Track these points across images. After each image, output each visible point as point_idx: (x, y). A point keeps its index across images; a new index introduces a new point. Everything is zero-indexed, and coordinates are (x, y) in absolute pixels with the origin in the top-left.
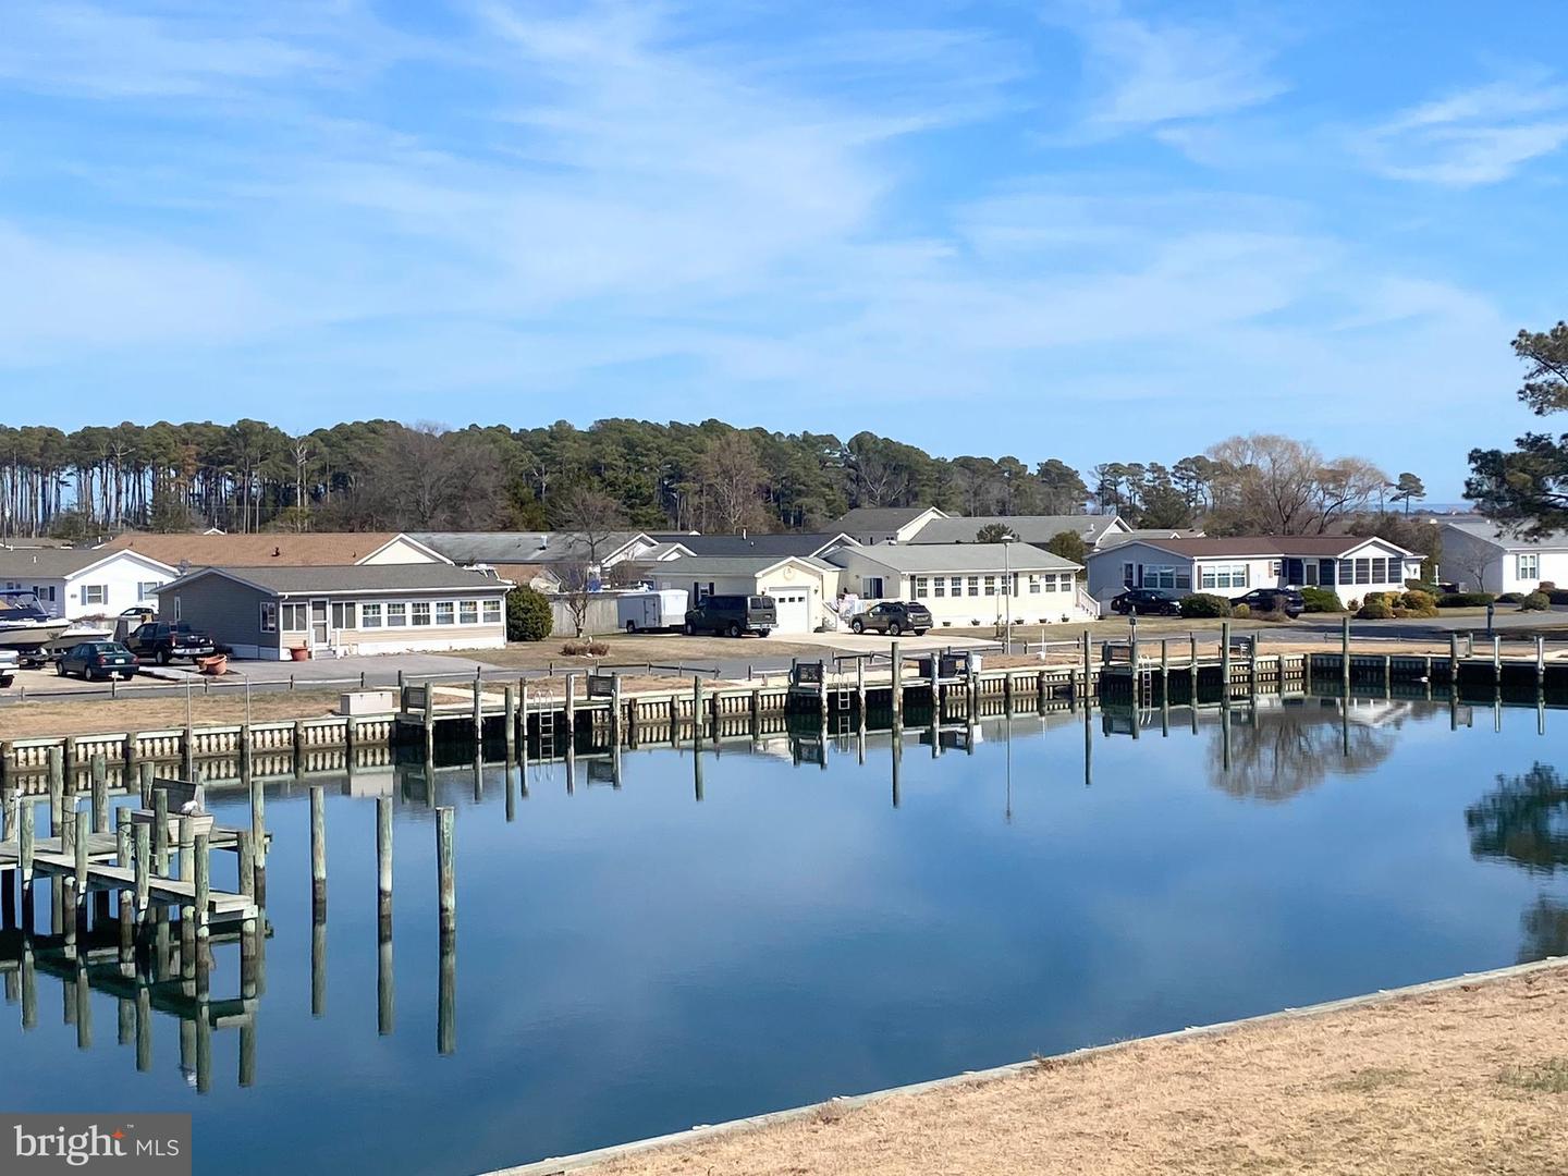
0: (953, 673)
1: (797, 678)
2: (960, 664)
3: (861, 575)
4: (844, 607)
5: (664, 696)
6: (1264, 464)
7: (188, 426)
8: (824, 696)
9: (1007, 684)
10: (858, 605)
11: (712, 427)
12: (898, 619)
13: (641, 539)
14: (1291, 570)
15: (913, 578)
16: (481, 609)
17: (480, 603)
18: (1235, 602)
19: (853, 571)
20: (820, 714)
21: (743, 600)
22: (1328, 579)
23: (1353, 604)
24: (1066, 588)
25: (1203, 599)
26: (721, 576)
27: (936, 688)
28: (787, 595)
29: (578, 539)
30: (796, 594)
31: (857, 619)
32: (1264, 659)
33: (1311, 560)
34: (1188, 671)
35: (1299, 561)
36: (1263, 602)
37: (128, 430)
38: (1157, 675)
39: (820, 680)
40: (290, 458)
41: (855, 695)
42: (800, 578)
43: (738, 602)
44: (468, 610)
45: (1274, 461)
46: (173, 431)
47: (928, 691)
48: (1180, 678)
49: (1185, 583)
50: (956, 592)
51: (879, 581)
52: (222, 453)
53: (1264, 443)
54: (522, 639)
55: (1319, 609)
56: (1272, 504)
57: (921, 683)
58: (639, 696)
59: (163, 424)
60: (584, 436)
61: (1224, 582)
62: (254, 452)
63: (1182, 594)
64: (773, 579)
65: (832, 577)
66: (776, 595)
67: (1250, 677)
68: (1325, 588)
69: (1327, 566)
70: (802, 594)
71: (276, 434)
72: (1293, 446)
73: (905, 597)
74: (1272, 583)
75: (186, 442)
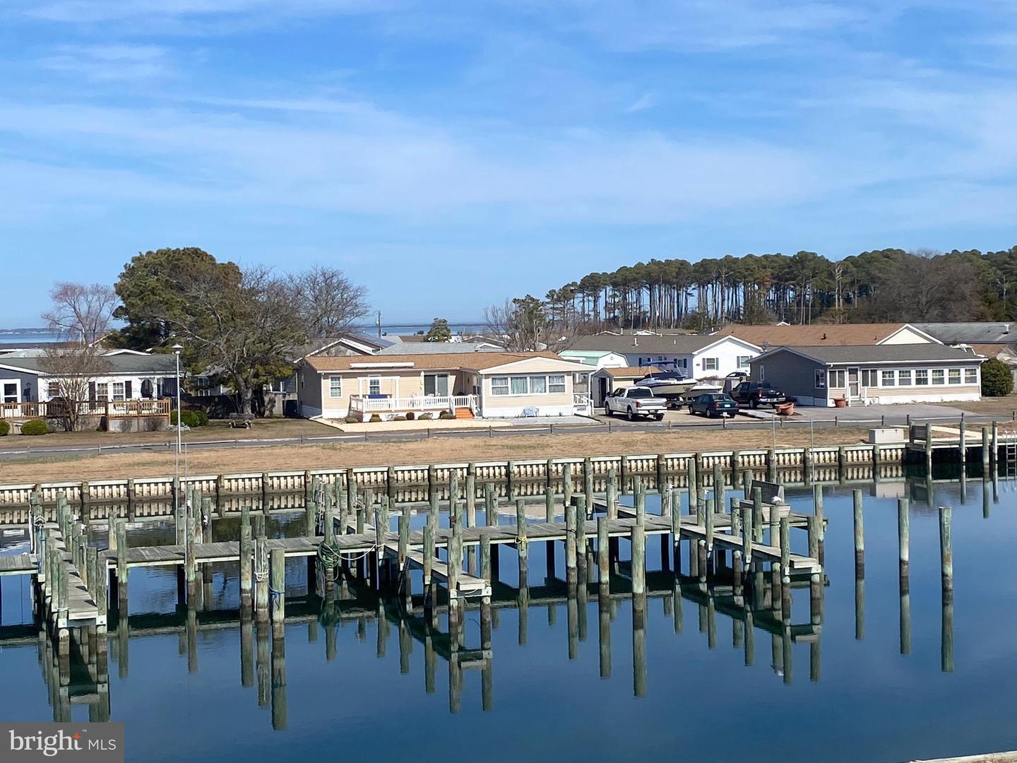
7: (766, 257)
16: (963, 374)
17: (963, 370)
37: (729, 262)
40: (831, 276)
44: (954, 375)
46: (757, 260)
52: (788, 273)
54: (992, 395)
59: (750, 256)
62: (808, 272)
71: (823, 260)
75: (765, 267)
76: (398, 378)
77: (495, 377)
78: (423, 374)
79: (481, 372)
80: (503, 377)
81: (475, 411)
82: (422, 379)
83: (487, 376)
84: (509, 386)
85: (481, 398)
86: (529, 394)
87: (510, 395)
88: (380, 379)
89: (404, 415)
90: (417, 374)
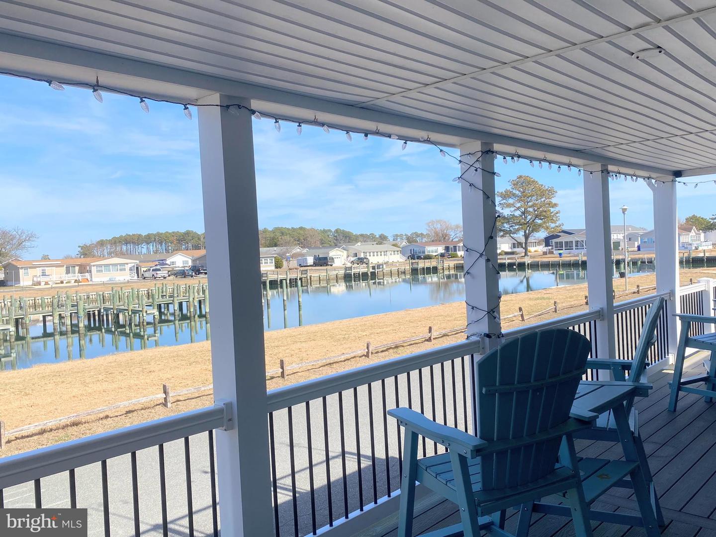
0: (380, 268)
1: (346, 270)
2: (381, 267)
3: (352, 252)
4: (349, 259)
5: (318, 275)
6: (439, 226)
7: (173, 232)
8: (353, 274)
9: (391, 271)
10: (353, 259)
11: (301, 228)
12: (361, 261)
13: (298, 248)
14: (447, 249)
15: (364, 252)
16: (269, 261)
17: (268, 259)
18: (436, 256)
19: (350, 251)
20: (352, 278)
21: (327, 258)
22: (455, 250)
23: (461, 256)
24: (398, 254)
25: (428, 255)
26: (321, 253)
27: (376, 272)
28: (336, 257)
29: (284, 249)
30: (338, 257)
31: (352, 262)
32: (446, 265)
33: (451, 246)
34: (430, 267)
35: (449, 247)
36: (442, 255)
37: (159, 234)
38: (423, 268)
39: (351, 270)
40: (199, 239)
41: (359, 274)
42: (339, 253)
43: (326, 258)
44: (266, 261)
45: (441, 226)
46: (170, 234)
47: (375, 272)
48: (428, 269)
49: (424, 252)
50: (374, 255)
51: (356, 253)
52: (182, 238)
53: (439, 222)
54: (277, 268)
55: (454, 257)
56: (441, 236)
57: (373, 271)
58: (313, 275)
59: (167, 232)
60: (271, 231)
61: (433, 252)
62: (190, 238)
63: (424, 255)
64: (333, 253)
65: (345, 252)
66: (334, 257)
67: (443, 269)
68: (455, 252)
69: (455, 247)
70: (340, 256)
71: (196, 233)
72: (445, 222)
73: (362, 256)
74: (443, 251)
75: (173, 236)
76: (54, 268)
77: (97, 266)
78: (65, 266)
79: (92, 264)
80: (101, 266)
81: (89, 280)
82: (65, 268)
83: (94, 266)
84: (103, 269)
85: (91, 275)
86: (111, 272)
87: (104, 272)
88: (46, 268)
89: (59, 282)
90: (63, 266)
